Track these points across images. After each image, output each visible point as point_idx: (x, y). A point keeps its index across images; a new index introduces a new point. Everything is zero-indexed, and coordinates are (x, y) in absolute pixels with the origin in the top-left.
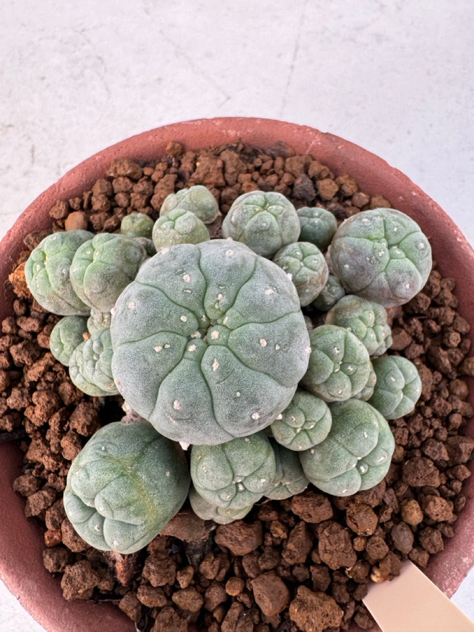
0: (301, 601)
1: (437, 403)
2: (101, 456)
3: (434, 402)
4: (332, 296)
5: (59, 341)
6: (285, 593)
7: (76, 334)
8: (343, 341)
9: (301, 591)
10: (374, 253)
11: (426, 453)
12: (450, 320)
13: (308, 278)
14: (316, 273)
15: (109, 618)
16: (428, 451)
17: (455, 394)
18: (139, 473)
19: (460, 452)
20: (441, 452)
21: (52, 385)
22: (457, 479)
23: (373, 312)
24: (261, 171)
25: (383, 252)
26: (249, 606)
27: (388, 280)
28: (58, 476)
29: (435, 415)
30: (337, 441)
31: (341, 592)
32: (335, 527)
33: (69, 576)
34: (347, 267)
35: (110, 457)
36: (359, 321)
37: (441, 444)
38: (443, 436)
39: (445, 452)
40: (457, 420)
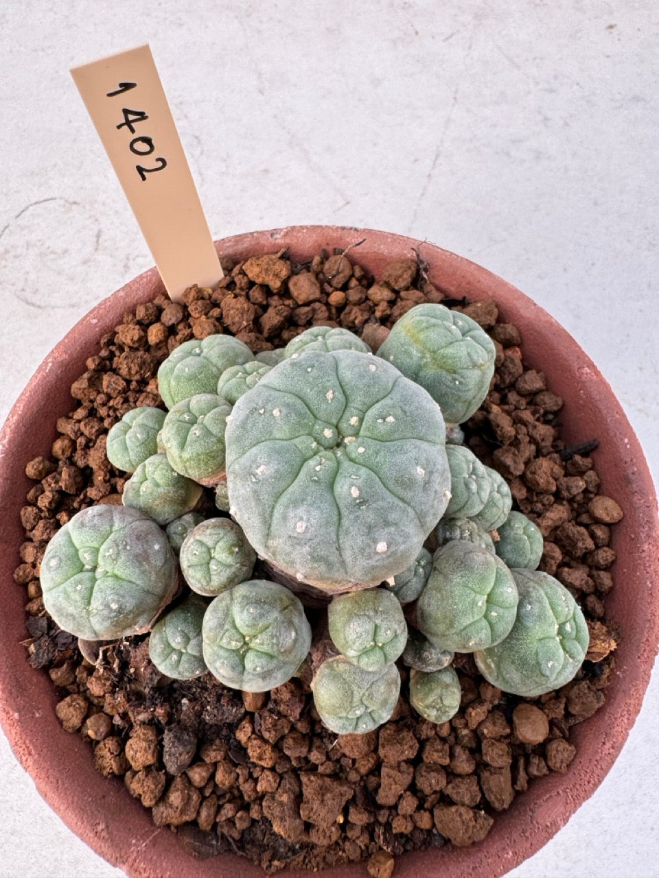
0: (279, 277)
1: (94, 430)
2: (459, 374)
3: (97, 431)
4: (184, 523)
5: (531, 540)
6: (291, 285)
8: (187, 443)
9: (275, 284)
10: (118, 554)
11: (125, 384)
12: (41, 524)
13: (208, 531)
14: (198, 537)
15: (453, 289)
16: (122, 384)
17: (71, 440)
18: (419, 355)
19: (89, 379)
20: (109, 382)
21: (535, 499)
22: (103, 359)
23: (141, 493)
25: (107, 554)
26: (326, 284)
28: (515, 406)
29: (102, 420)
30: (217, 368)
31: (240, 281)
33: (491, 315)
34: (157, 547)
35: (448, 371)
36: (161, 482)
37: (105, 390)
38: (101, 399)
39: (105, 383)
40: (80, 413)
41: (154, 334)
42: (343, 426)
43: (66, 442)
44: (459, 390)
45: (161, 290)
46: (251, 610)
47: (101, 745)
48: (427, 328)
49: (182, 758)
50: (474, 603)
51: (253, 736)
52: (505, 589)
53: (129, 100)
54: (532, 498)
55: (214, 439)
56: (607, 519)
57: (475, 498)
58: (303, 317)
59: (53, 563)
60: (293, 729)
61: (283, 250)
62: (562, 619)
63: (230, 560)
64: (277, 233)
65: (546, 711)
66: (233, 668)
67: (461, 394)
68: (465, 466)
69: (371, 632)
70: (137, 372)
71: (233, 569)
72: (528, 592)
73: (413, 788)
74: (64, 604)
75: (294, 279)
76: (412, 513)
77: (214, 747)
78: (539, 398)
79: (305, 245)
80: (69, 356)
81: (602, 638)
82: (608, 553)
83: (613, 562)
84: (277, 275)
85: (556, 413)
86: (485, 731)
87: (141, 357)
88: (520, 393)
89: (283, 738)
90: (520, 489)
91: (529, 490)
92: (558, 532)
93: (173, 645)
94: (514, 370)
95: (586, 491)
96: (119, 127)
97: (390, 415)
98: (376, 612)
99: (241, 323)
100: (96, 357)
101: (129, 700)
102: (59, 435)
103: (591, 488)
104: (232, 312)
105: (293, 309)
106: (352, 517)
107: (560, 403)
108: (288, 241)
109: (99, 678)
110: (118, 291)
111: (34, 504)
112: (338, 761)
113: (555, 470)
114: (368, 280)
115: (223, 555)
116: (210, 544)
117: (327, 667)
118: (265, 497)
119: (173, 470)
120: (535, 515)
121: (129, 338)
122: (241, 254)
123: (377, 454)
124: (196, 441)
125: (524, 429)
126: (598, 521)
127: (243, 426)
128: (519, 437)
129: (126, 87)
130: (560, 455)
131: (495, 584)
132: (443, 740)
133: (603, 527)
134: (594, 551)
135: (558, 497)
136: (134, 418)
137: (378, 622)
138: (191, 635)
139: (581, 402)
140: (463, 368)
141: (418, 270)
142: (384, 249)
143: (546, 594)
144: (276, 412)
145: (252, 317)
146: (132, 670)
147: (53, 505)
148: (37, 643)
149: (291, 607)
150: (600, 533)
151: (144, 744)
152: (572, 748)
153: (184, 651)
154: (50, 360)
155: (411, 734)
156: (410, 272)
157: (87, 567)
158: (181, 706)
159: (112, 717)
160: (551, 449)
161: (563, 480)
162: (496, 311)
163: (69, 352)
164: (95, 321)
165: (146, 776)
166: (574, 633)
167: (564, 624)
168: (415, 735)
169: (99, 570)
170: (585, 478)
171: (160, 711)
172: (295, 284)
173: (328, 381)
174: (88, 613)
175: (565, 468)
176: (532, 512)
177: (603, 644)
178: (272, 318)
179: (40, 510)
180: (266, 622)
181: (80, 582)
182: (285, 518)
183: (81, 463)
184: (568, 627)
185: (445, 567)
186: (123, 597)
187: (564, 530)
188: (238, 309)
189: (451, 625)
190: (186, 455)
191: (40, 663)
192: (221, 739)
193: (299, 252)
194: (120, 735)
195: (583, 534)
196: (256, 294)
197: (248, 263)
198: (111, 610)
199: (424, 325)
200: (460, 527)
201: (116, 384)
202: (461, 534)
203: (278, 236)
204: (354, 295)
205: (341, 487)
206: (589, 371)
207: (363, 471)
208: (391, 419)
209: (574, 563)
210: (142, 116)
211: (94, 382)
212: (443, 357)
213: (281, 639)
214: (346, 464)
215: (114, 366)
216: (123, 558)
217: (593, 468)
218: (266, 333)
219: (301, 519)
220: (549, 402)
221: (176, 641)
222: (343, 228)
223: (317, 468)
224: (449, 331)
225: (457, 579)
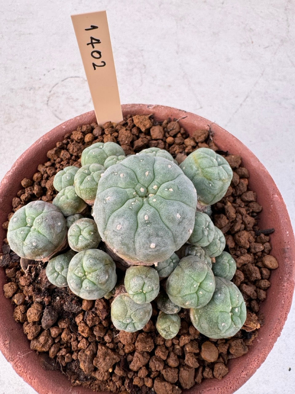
0: (145, 127)
1: (52, 172)
2: (212, 181)
4: (75, 217)
5: (230, 267)
6: (151, 130)
7: (219, 264)
8: (83, 182)
10: (42, 222)
11: (70, 156)
13: (82, 222)
14: (77, 224)
15: (223, 147)
17: (42, 174)
18: (196, 169)
19: (56, 151)
20: (64, 153)
21: (238, 249)
22: (63, 144)
23: (60, 200)
24: (69, 349)
25: (37, 221)
27: (44, 208)
28: (239, 205)
29: (56, 168)
30: (107, 155)
31: (130, 124)
33: (237, 163)
34: (59, 224)
35: (207, 179)
36: (69, 197)
37: (61, 157)
38: (58, 160)
39: (62, 154)
40: (48, 164)
41: (88, 138)
42: (150, 188)
43: (40, 175)
44: (211, 188)
45: (94, 120)
46: (91, 261)
47: (18, 307)
48: (202, 158)
49: (49, 321)
50: (192, 285)
51: (82, 321)
52: (209, 282)
54: (237, 248)
55: (95, 183)
56: (270, 266)
57: (206, 238)
58: (153, 145)
59: (15, 219)
60: (100, 323)
61: (151, 114)
62: (234, 305)
63: (88, 237)
64: (150, 106)
65: (219, 348)
66: (77, 285)
67: (211, 191)
68: (204, 222)
69: (142, 285)
70: (76, 152)
71: (89, 242)
72: (221, 288)
73: (147, 366)
74: (14, 238)
75: (154, 127)
76: (170, 234)
77: (64, 321)
78: (251, 204)
79: (162, 114)
80: (50, 139)
81: (254, 321)
82: (267, 283)
83: (268, 288)
85: (258, 213)
86: (187, 349)
87: (80, 146)
88: (242, 200)
89: (95, 326)
90: (232, 243)
91: (236, 244)
92: (245, 267)
93: (56, 269)
94: (242, 189)
95: (263, 252)
97: (171, 188)
98: (146, 277)
99: (125, 142)
100: (61, 143)
101: (34, 291)
102: (38, 171)
103: (266, 251)
104: (122, 136)
105: (149, 141)
106: (143, 228)
107: (260, 209)
108: (154, 111)
109: (25, 278)
110: (77, 117)
111: (19, 197)
112: (117, 343)
113: (250, 238)
114: (186, 135)
115: (86, 235)
116: (82, 228)
117: (119, 297)
118: (107, 211)
119: (76, 193)
120: (236, 257)
121: (77, 137)
122: (133, 112)
123: (161, 203)
124: (87, 182)
125: (240, 216)
126: (265, 267)
127: (106, 178)
128: (237, 219)
129: (93, 27)
130: (255, 233)
131: (205, 279)
132: (167, 348)
133: (267, 270)
134: (260, 280)
135: (249, 251)
136: (68, 170)
137: (146, 281)
138: (65, 267)
139: (271, 210)
140: (214, 179)
141: (209, 136)
142: (196, 123)
143: (229, 291)
144: (121, 175)
145: (131, 140)
146: (39, 278)
147: (27, 200)
148: (4, 256)
149: (109, 265)
150: (265, 272)
151: (35, 311)
152: (227, 369)
153: (60, 273)
154: (42, 139)
155: (152, 341)
156: (204, 135)
157: (28, 225)
158: (56, 300)
159: (25, 297)
160: (252, 229)
161: (254, 244)
162: (240, 161)
163: (50, 137)
164: (64, 127)
165: (33, 325)
166: (239, 314)
167: (235, 308)
168: (154, 342)
169: (33, 227)
170: (264, 245)
171: (46, 299)
172: (153, 130)
173: (148, 167)
174: (23, 244)
175: (256, 239)
176: (235, 254)
177: (254, 325)
178: (139, 143)
179: (21, 201)
180: (96, 268)
181: (23, 230)
182: (113, 222)
183: (43, 185)
184: (236, 310)
185: (183, 265)
186: (39, 241)
187: (248, 266)
188: (125, 135)
189: (180, 292)
190: (82, 187)
191: (3, 265)
192: (68, 319)
193: (158, 117)
194: (27, 305)
195: (256, 270)
196: (135, 131)
197: (135, 117)
198: (32, 245)
199: (202, 156)
200: (196, 250)
201: (66, 155)
202: (196, 254)
203: (151, 108)
204: (178, 140)
205: (141, 214)
206: (277, 196)
207: (152, 210)
208: (171, 190)
209: (249, 283)
211: (57, 153)
212: (206, 172)
213: (101, 277)
214: (146, 205)
215: (68, 148)
216: (43, 224)
217: (269, 242)
218: (134, 148)
219: (120, 224)
220: (255, 207)
221: (58, 268)
222: (180, 110)
223: (133, 203)
224: (212, 161)
225: (187, 272)
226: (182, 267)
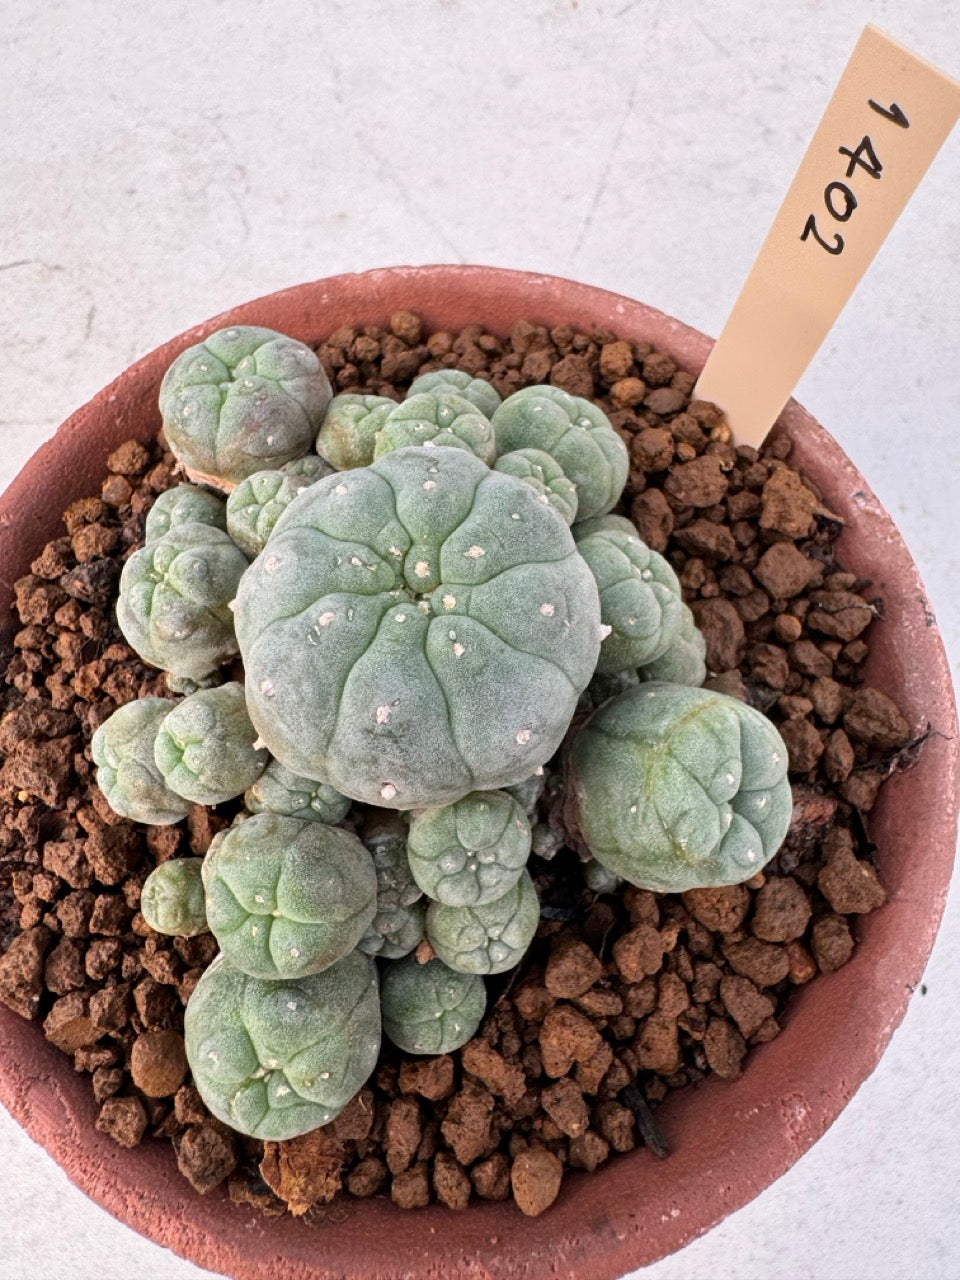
0: (779, 523)
1: (470, 363)
2: (647, 806)
6: (778, 547)
7: (422, 979)
9: (767, 521)
10: (248, 394)
15: (888, 824)
17: (451, 347)
18: (661, 732)
22: (571, 341)
23: (345, 408)
25: (246, 384)
26: (808, 603)
27: (293, 377)
28: (694, 980)
32: (671, 485)
33: (849, 901)
34: (271, 440)
36: (362, 422)
37: (527, 359)
38: (515, 359)
39: (537, 355)
40: (489, 342)
42: (441, 591)
43: (448, 345)
44: (624, 817)
46: (196, 566)
48: (712, 731)
50: (256, 886)
52: (294, 943)
53: (883, 134)
58: (734, 583)
61: (841, 520)
62: (290, 1076)
64: (868, 500)
67: (620, 824)
69: (194, 736)
72: (321, 1006)
73: (62, 889)
75: (791, 549)
77: (95, 624)
78: (721, 1026)
81: (310, 1188)
82: (457, 1193)
84: (782, 517)
86: (140, 987)
88: (717, 984)
94: (759, 966)
95: (565, 1140)
96: (843, 151)
97: (466, 648)
98: (223, 738)
100: (570, 333)
102: (455, 333)
103: (575, 1151)
104: (696, 473)
105: (740, 564)
106: (296, 628)
107: (727, 1073)
108: (861, 521)
114: (851, 674)
121: (609, 358)
123: (397, 641)
125: (648, 1000)
127: (410, 455)
128: (632, 993)
129: (897, 116)
130: (627, 1087)
131: (295, 923)
134: (456, 1163)
137: (207, 743)
139: (737, 1114)
141: (895, 749)
142: (913, 680)
144: (429, 484)
150: (491, 1172)
152: (133, 1140)
156: (884, 732)
160: (635, 1068)
161: (574, 1091)
162: (866, 908)
164: (621, 311)
166: (274, 1104)
167: (286, 1082)
169: (229, 384)
170: (588, 1137)
172: (784, 554)
173: (502, 545)
175: (601, 1096)
177: (297, 1189)
178: (708, 534)
182: (283, 542)
184: (281, 1090)
185: (309, 835)
196: (743, 501)
197: (790, 474)
199: (718, 726)
203: (863, 504)
204: (807, 654)
208: (459, 650)
210: (875, 169)
214: (376, 603)
216: (245, 401)
217: (614, 1152)
223: (355, 561)
224: (716, 772)
225: (291, 854)
226: (303, 835)
